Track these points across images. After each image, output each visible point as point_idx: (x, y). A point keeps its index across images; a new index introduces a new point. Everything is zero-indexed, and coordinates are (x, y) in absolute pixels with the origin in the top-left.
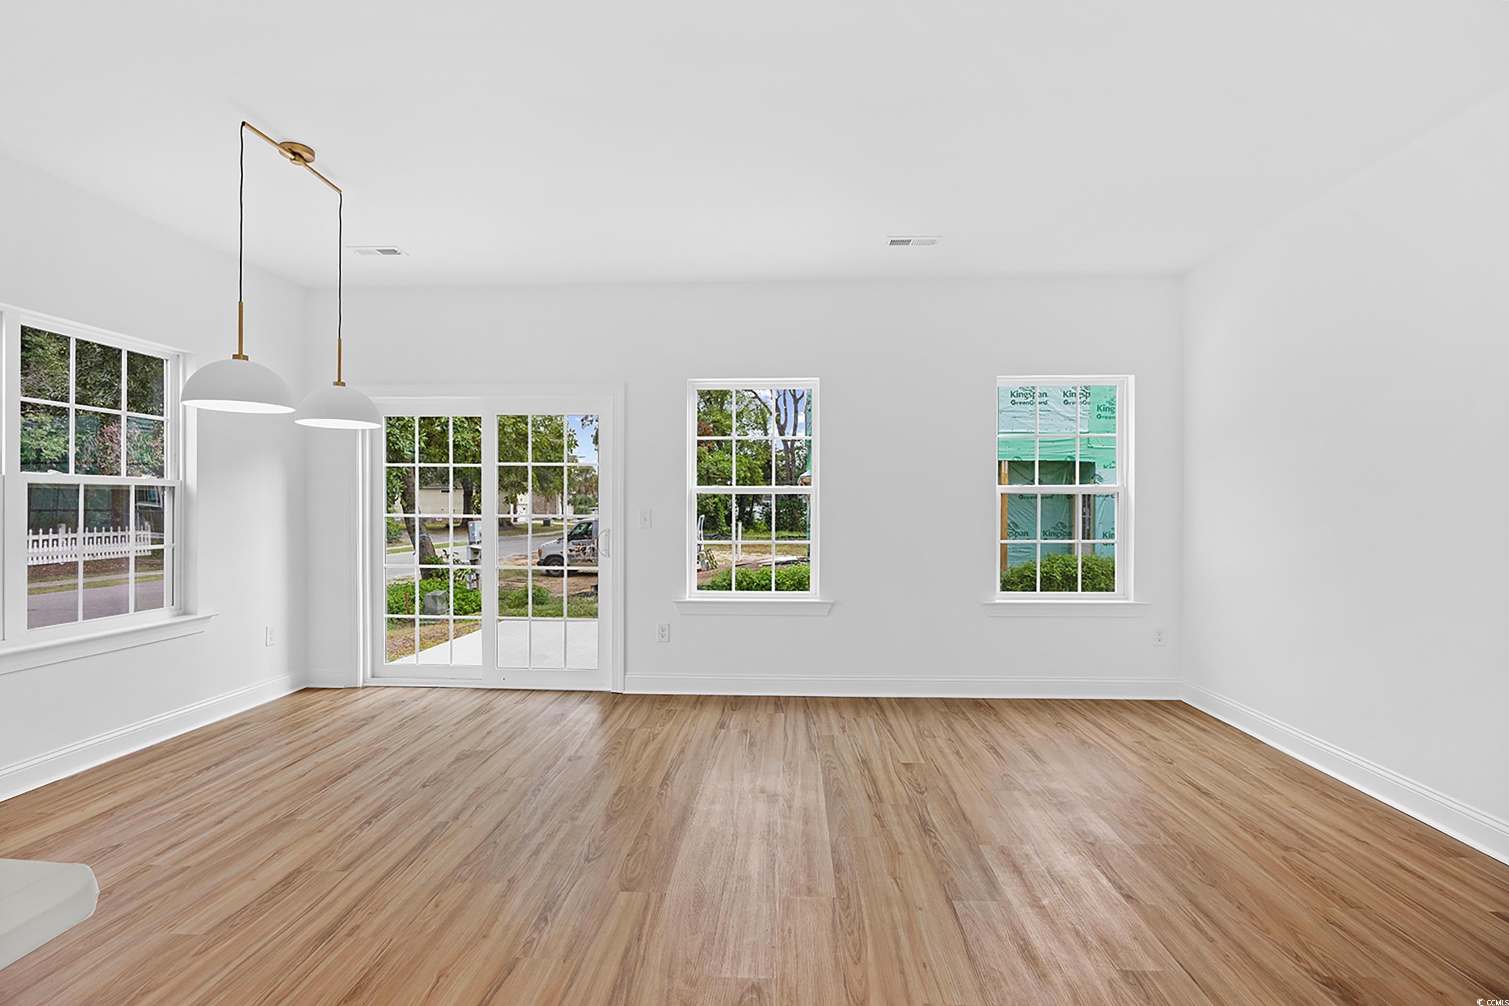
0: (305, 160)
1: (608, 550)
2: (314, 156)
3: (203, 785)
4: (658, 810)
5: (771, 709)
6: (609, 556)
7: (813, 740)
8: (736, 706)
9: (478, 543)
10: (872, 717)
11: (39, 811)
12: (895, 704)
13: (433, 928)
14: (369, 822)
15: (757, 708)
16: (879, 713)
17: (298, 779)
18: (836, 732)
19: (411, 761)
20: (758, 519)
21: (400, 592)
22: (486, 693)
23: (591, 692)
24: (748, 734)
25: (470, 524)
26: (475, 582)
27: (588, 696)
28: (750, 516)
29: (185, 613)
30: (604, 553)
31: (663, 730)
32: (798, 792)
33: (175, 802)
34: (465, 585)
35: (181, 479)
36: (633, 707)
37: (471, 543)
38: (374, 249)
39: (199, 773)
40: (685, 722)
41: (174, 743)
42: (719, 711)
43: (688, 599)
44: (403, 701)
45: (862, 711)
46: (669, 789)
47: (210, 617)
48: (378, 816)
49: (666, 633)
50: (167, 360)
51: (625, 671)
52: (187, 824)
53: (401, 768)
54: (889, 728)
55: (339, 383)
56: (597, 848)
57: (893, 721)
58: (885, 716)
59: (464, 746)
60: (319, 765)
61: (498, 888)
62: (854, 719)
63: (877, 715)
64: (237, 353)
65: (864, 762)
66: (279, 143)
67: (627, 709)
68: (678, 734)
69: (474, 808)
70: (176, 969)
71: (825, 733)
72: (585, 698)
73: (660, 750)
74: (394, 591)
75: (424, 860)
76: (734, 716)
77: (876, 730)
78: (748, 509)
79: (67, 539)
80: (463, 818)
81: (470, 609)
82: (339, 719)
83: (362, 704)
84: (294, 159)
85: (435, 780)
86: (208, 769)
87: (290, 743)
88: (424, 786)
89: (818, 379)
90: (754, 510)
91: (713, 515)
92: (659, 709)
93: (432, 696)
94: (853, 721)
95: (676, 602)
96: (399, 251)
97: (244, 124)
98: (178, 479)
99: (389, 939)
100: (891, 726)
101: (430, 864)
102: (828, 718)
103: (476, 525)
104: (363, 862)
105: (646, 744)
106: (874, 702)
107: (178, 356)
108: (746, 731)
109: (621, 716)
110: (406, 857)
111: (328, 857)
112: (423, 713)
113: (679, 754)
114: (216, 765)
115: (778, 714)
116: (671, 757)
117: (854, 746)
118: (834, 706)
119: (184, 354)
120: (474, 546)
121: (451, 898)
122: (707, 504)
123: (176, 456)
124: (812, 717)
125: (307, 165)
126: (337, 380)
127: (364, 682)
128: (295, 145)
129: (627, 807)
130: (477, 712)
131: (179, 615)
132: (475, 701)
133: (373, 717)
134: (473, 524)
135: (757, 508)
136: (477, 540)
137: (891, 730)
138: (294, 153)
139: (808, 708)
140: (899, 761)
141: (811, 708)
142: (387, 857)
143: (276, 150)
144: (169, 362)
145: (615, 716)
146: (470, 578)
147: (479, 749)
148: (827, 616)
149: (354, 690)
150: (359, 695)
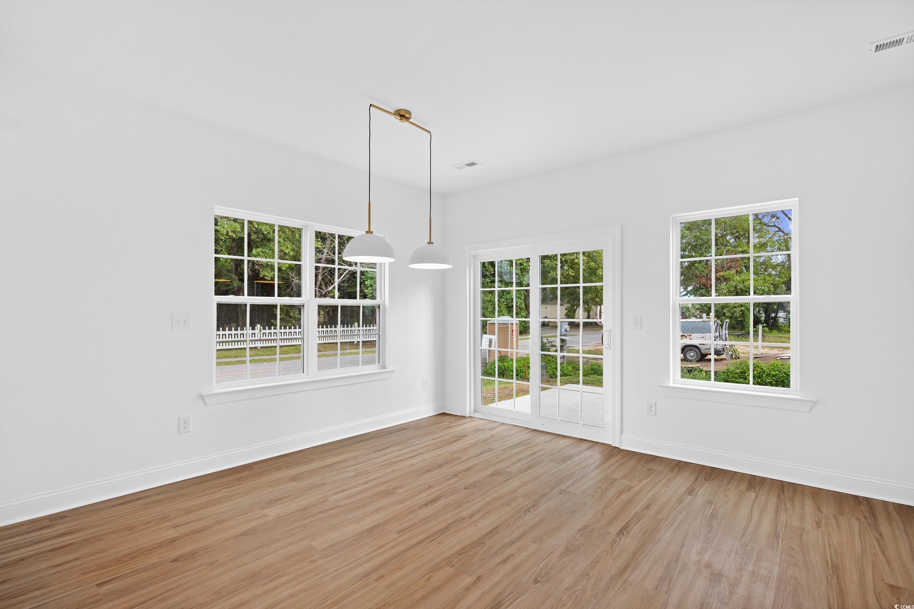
0: (407, 118)
1: (609, 344)
2: (411, 115)
3: (371, 460)
4: (607, 555)
5: (743, 486)
6: (610, 349)
7: (779, 527)
8: (710, 477)
10: (857, 518)
11: (311, 457)
12: (892, 510)
13: (418, 596)
14: (426, 505)
15: (729, 482)
16: (868, 515)
17: (411, 466)
18: (809, 524)
19: (467, 470)
20: (782, 323)
21: (522, 361)
22: (531, 432)
23: (597, 443)
24: (713, 506)
27: (594, 446)
28: (775, 320)
29: (384, 368)
30: (607, 346)
31: (639, 484)
32: (745, 579)
33: (356, 466)
35: (383, 300)
36: (623, 460)
39: (374, 452)
40: (659, 482)
41: (375, 433)
42: (693, 478)
43: (671, 384)
44: (484, 429)
45: (847, 510)
46: (624, 538)
47: (394, 371)
48: (433, 502)
49: (654, 408)
51: (622, 432)
52: (356, 479)
53: (461, 472)
54: (878, 536)
55: (430, 242)
56: (547, 573)
57: (885, 529)
58: (875, 520)
59: (500, 466)
60: (425, 460)
61: (468, 580)
62: (835, 516)
63: (865, 517)
64: (368, 230)
65: (835, 568)
67: (618, 461)
68: (649, 491)
69: (484, 512)
70: (299, 567)
71: (796, 523)
72: (591, 447)
73: (629, 501)
74: (519, 361)
75: (439, 542)
76: (705, 486)
77: (860, 534)
78: (773, 315)
80: (475, 518)
82: (448, 434)
83: (468, 426)
84: (401, 119)
85: (473, 486)
86: (379, 451)
87: (419, 444)
88: (466, 488)
90: (778, 315)
91: (740, 319)
92: (642, 466)
94: (832, 517)
95: (661, 387)
96: (476, 162)
97: (371, 105)
99: (392, 593)
100: (881, 535)
101: (441, 546)
102: (803, 508)
104: (409, 531)
105: (620, 493)
106: (865, 503)
108: (711, 502)
109: (612, 465)
110: (431, 536)
111: (397, 521)
112: (490, 438)
113: (644, 509)
114: (383, 449)
115: (749, 493)
116: (636, 510)
117: (827, 547)
118: (813, 497)
121: (439, 576)
122: (735, 312)
123: (381, 289)
124: (785, 504)
127: (470, 414)
128: (400, 111)
129: (584, 544)
130: (520, 444)
131: (381, 369)
132: (520, 437)
133: (464, 436)
135: (781, 314)
137: (880, 538)
138: (401, 116)
139: (783, 493)
140: (883, 579)
141: (786, 495)
142: (422, 532)
145: (607, 465)
147: (508, 470)
148: (809, 412)
149: (464, 417)
150: (467, 420)
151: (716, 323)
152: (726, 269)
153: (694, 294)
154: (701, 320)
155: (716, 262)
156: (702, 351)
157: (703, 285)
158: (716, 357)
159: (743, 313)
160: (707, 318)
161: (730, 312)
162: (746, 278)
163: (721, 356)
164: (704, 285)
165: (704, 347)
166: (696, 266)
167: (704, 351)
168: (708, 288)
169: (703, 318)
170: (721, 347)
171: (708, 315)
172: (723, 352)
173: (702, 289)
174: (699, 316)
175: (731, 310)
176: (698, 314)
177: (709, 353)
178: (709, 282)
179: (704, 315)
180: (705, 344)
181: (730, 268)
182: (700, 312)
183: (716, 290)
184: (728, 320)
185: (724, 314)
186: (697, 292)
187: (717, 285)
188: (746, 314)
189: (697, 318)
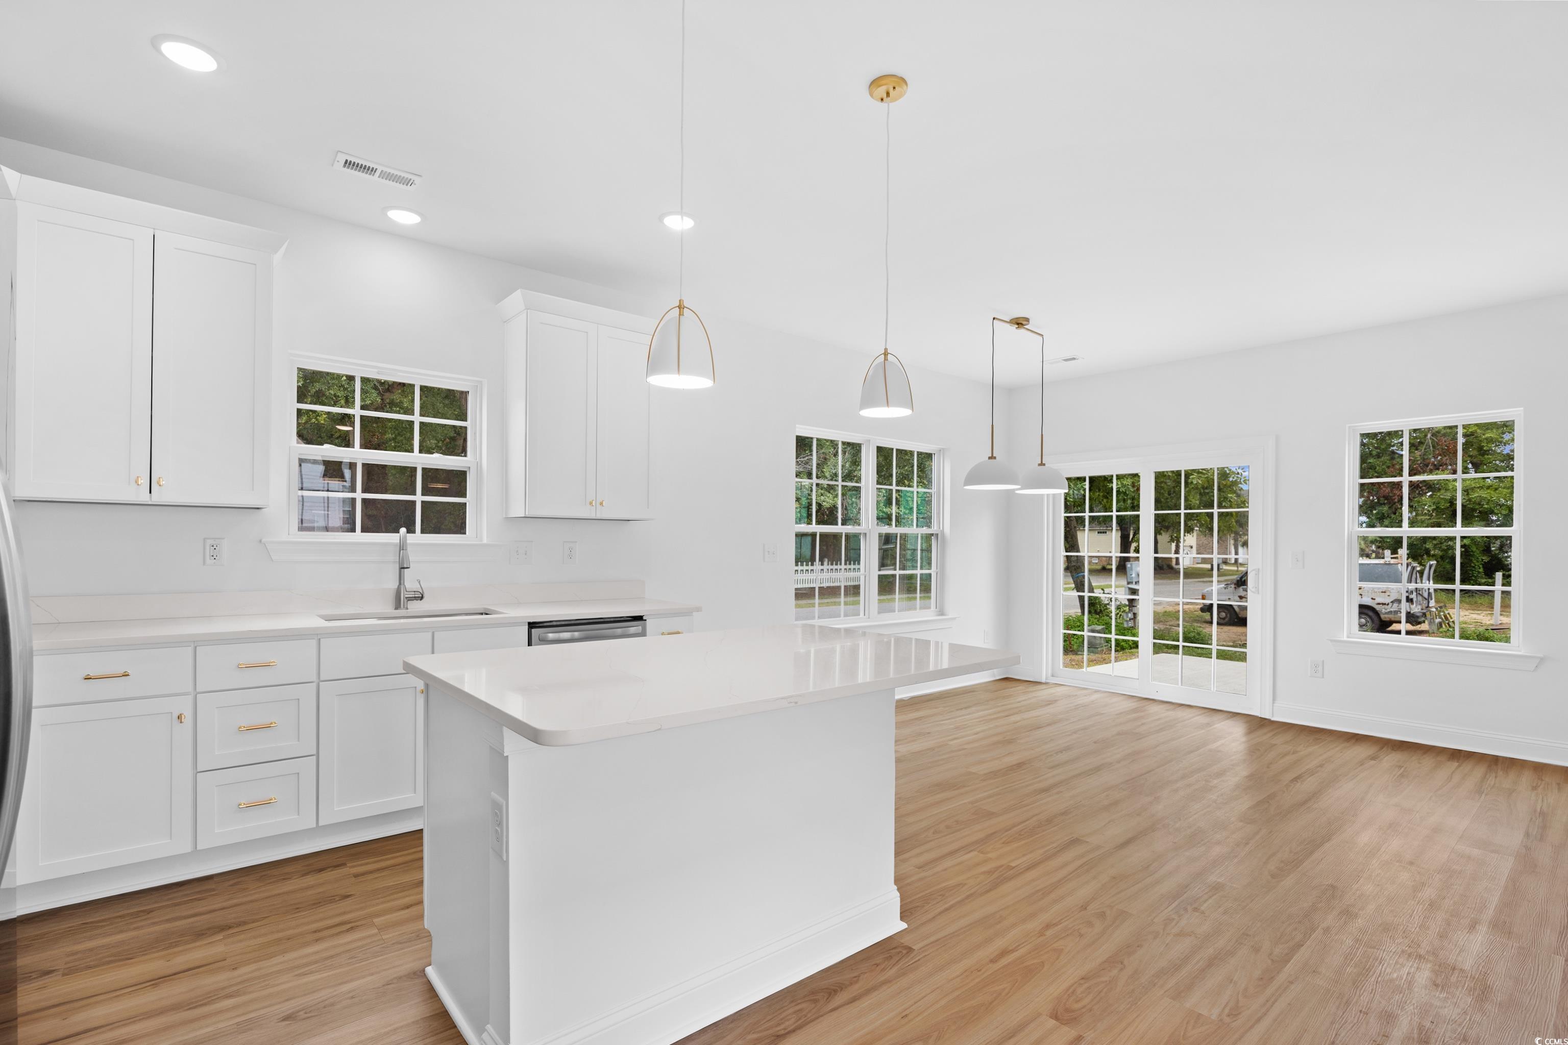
0: (1024, 325)
1: (1257, 588)
2: (1028, 321)
6: (1258, 593)
9: (1136, 583)
15: (1426, 753)
19: (1085, 728)
23: (1239, 713)
24: (1403, 770)
25: (1128, 565)
26: (1132, 621)
27: (1234, 717)
29: (943, 614)
30: (1253, 590)
31: (1306, 749)
33: (949, 721)
34: (1122, 624)
35: (941, 528)
36: (1277, 729)
37: (1128, 583)
38: (1060, 359)
39: (957, 710)
40: (1333, 749)
41: (938, 694)
42: (1376, 748)
43: (1345, 639)
44: (1074, 696)
47: (955, 618)
48: (1066, 750)
49: (1320, 668)
50: (934, 454)
51: (1274, 700)
53: (1078, 731)
55: (1042, 464)
59: (1124, 728)
61: (1147, 799)
64: (990, 456)
66: (1009, 321)
67: (1270, 731)
68: (1321, 755)
73: (1297, 762)
75: (1098, 776)
76: (1392, 755)
79: (828, 570)
81: (1127, 646)
82: (1032, 698)
83: (1043, 694)
84: (1018, 327)
85: (1102, 742)
86: (961, 709)
88: (1096, 743)
89: (1522, 409)
92: (1306, 736)
93: (1096, 696)
95: (1331, 641)
96: (1077, 357)
97: (994, 319)
98: (940, 528)
101: (1102, 778)
103: (1133, 566)
104: (1060, 767)
105: (1284, 755)
107: (940, 450)
108: (1400, 767)
109: (1266, 735)
110: (1087, 772)
111: (1040, 761)
112: (1088, 705)
113: (1317, 768)
114: (964, 708)
115: (1450, 763)
116: (1308, 767)
119: (943, 449)
120: (1130, 586)
123: (938, 513)
124: (1497, 773)
125: (1025, 328)
126: (1040, 462)
127: (1047, 680)
130: (1135, 710)
131: (939, 615)
132: (1130, 705)
134: (1131, 565)
136: (1134, 581)
138: (1018, 324)
139: (1495, 765)
141: (1501, 766)
142: (1075, 769)
143: (1008, 325)
144: (936, 455)
146: (1127, 617)
147: (1136, 731)
148: (1533, 671)
149: (1040, 683)
150: (1043, 687)
151: (1410, 568)
152: (1432, 467)
153: (1366, 513)
154: (1381, 561)
155: (1412, 455)
156: (1382, 616)
157: (1384, 497)
158: (1410, 627)
159: (1466, 550)
160: (1392, 558)
161: (1440, 547)
162: (1473, 485)
163: (1419, 626)
164: (1386, 497)
165: (1386, 610)
166: (1370, 463)
167: (1386, 616)
168: (1395, 503)
169: (1383, 558)
170: (1420, 610)
171: (1394, 552)
172: (1423, 619)
173: (1381, 504)
174: (1374, 555)
175: (1441, 543)
176: (1373, 551)
177: (1397, 619)
178: (1397, 492)
179: (1387, 553)
180: (1388, 604)
181: (1441, 466)
182: (1379, 547)
183: (1410, 506)
184: (1434, 562)
185: (1427, 552)
186: (1371, 511)
187: (1414, 498)
188: (1472, 551)
189: (1370, 558)
